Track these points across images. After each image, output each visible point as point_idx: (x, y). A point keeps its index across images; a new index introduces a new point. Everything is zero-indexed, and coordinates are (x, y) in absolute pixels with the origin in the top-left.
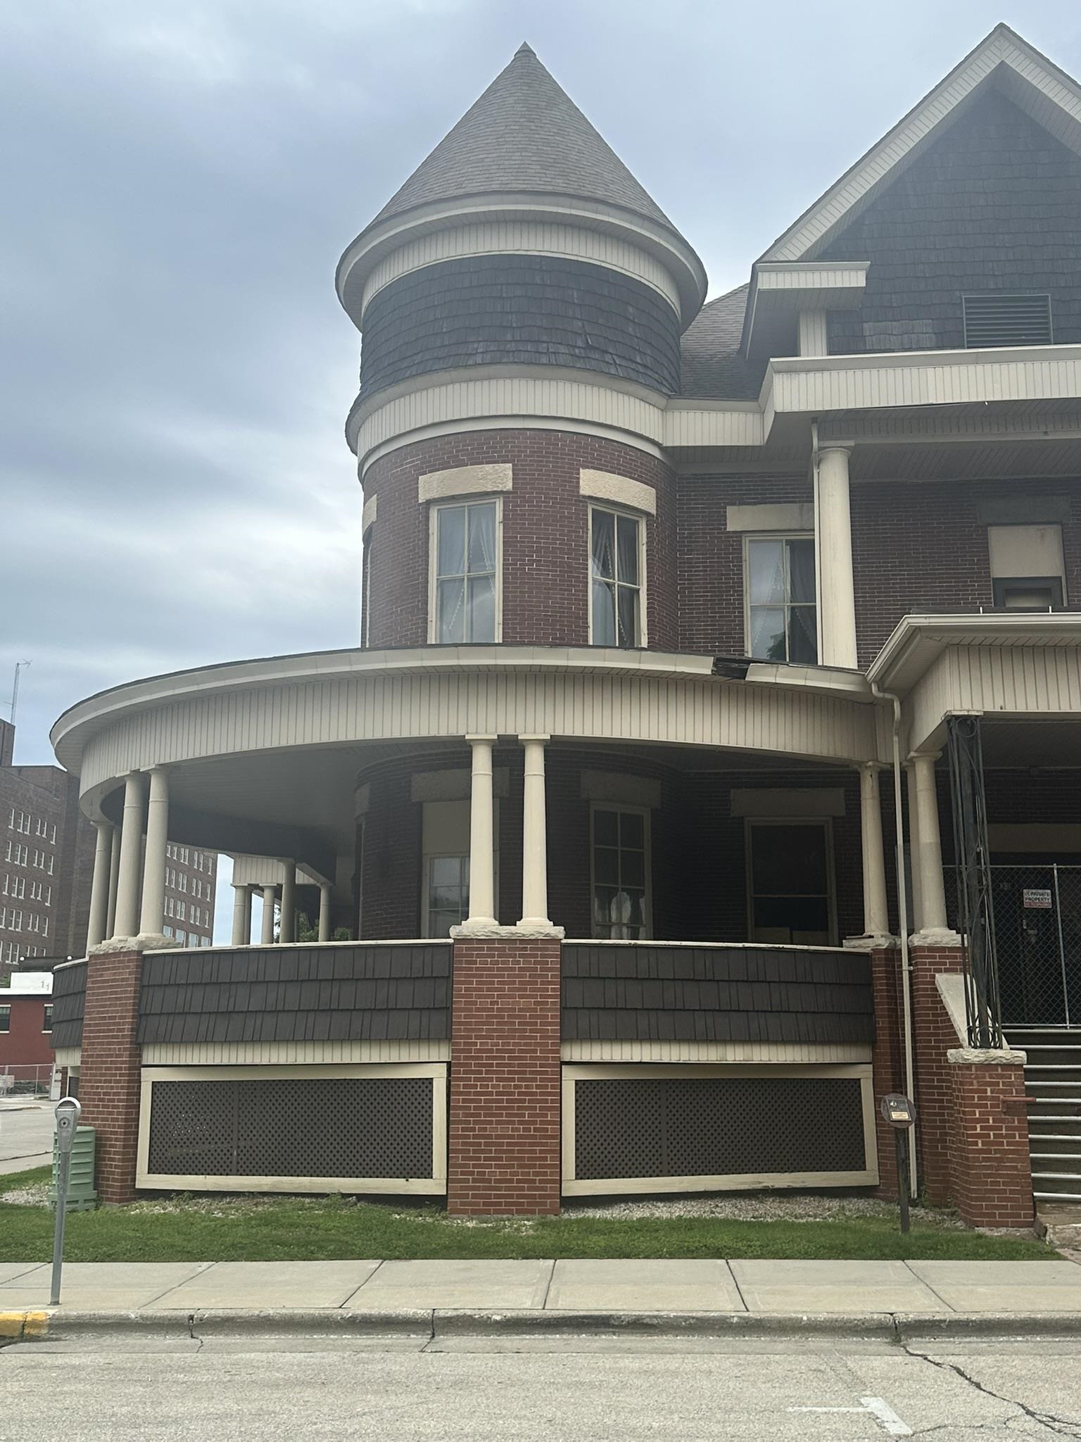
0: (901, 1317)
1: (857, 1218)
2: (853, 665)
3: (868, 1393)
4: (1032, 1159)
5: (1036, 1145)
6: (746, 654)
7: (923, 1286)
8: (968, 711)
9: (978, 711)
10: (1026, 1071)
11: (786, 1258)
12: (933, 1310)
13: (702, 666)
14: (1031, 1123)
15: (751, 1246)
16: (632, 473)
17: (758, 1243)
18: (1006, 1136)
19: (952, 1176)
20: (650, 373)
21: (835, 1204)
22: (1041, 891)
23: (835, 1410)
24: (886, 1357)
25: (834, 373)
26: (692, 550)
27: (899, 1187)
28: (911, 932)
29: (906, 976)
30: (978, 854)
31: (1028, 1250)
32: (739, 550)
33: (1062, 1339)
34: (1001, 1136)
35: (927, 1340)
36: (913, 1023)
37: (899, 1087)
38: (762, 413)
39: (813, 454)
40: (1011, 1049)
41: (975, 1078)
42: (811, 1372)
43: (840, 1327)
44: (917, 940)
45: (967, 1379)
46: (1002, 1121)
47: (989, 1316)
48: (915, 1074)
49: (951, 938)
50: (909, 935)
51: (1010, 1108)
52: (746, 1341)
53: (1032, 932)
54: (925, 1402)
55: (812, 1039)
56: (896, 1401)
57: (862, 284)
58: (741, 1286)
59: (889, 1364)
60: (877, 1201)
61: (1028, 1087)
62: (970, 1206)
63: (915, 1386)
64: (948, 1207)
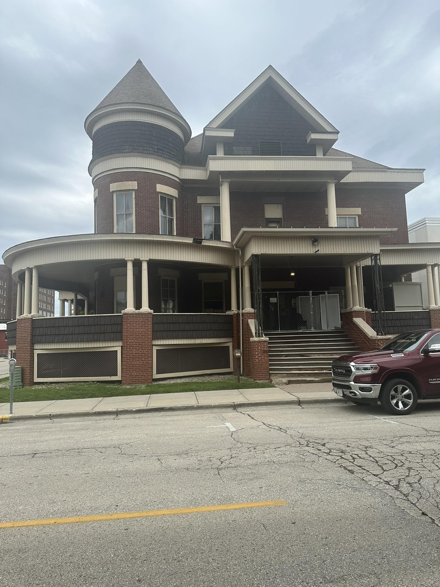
0: (236, 403)
1: (228, 380)
2: (230, 241)
3: (227, 422)
4: (269, 363)
5: (270, 360)
6: (202, 238)
7: (242, 395)
8: (257, 253)
9: (260, 253)
10: (268, 342)
11: (209, 390)
12: (244, 401)
13: (190, 241)
14: (269, 355)
15: (200, 388)
16: (171, 186)
17: (202, 387)
18: (263, 358)
19: (251, 368)
20: (176, 157)
21: (222, 377)
22: (274, 298)
23: (218, 426)
24: (232, 413)
25: (225, 161)
26: (188, 208)
27: (238, 372)
28: (243, 309)
29: (241, 320)
30: (259, 289)
31: (267, 386)
32: (201, 208)
33: (274, 406)
35: (242, 408)
36: (242, 332)
37: (239, 348)
38: (207, 171)
39: (220, 183)
40: (265, 337)
41: (257, 345)
42: (213, 418)
43: (221, 406)
44: (244, 311)
45: (250, 417)
46: (263, 355)
47: (257, 402)
48: (243, 344)
49: (252, 310)
50: (242, 310)
51: (265, 352)
52: (198, 411)
53: (272, 308)
54: (240, 423)
55: (218, 336)
56: (233, 423)
57: (233, 136)
58: (197, 398)
59: (232, 415)
60: (232, 375)
61: (269, 346)
62: (254, 375)
63: (238, 419)
64: (249, 376)
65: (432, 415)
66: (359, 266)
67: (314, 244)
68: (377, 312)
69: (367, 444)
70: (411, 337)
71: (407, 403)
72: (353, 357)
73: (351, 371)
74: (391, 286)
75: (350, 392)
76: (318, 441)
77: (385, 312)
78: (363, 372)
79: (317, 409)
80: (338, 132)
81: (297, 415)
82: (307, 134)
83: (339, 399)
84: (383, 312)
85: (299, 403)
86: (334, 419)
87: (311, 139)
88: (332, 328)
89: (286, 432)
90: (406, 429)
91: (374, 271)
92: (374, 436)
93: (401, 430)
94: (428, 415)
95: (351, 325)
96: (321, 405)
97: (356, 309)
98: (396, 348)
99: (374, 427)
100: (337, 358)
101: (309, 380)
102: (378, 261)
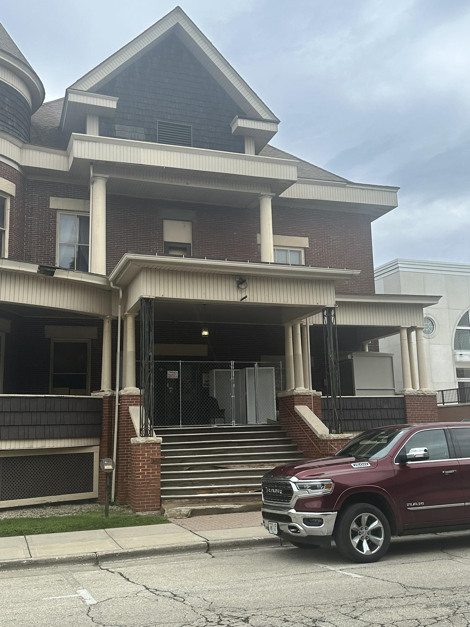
0: (99, 554)
1: (87, 512)
2: (104, 273)
3: (81, 588)
4: (161, 482)
5: (164, 476)
6: (56, 266)
7: (111, 539)
8: (149, 296)
9: (153, 296)
10: (162, 445)
11: (53, 533)
12: (114, 549)
13: (33, 269)
14: (162, 467)
15: (37, 529)
16: (4, 175)
17: (40, 527)
18: (152, 473)
19: (129, 491)
20: (15, 130)
21: (78, 507)
22: (174, 372)
23: (65, 597)
24: (91, 571)
25: (101, 144)
26: (32, 215)
27: (106, 498)
28: (120, 389)
29: (117, 407)
30: (150, 356)
31: (156, 520)
32: (55, 217)
33: (165, 556)
34: (149, 473)
35: (110, 562)
36: (118, 427)
37: (110, 455)
38: (68, 157)
39: (90, 179)
40: (157, 437)
41: (141, 449)
42: (57, 581)
43: (72, 561)
44: (122, 392)
45: (124, 577)
46: (151, 467)
47: (137, 549)
48: (117, 449)
49: (136, 391)
50: (119, 390)
51: (154, 461)
52: (30, 570)
53: (170, 388)
54: (105, 589)
55: (74, 436)
56: (92, 590)
57: (115, 107)
58: (30, 547)
59: (92, 574)
60: (97, 504)
61: (162, 452)
62: (135, 503)
63: (101, 582)
64: (126, 504)
65: (411, 561)
66: (305, 324)
67: (240, 286)
68: (331, 397)
69: (316, 615)
70: (380, 437)
71: (375, 542)
72: (295, 468)
73: (291, 492)
74: (349, 357)
75: (289, 526)
76: (237, 614)
77: (342, 397)
78: (309, 493)
79: (237, 557)
80: (278, 122)
81: (203, 569)
82: (231, 118)
83: (272, 538)
84: (339, 397)
85: (208, 548)
86: (263, 573)
87: (238, 126)
88: (263, 422)
89: (184, 601)
90: (374, 585)
91: (327, 332)
92: (326, 600)
93: (367, 587)
94: (406, 562)
95: (292, 417)
96: (242, 550)
97: (299, 392)
98: (358, 454)
99: (327, 585)
100: (269, 470)
101: (225, 508)
102: (333, 318)
